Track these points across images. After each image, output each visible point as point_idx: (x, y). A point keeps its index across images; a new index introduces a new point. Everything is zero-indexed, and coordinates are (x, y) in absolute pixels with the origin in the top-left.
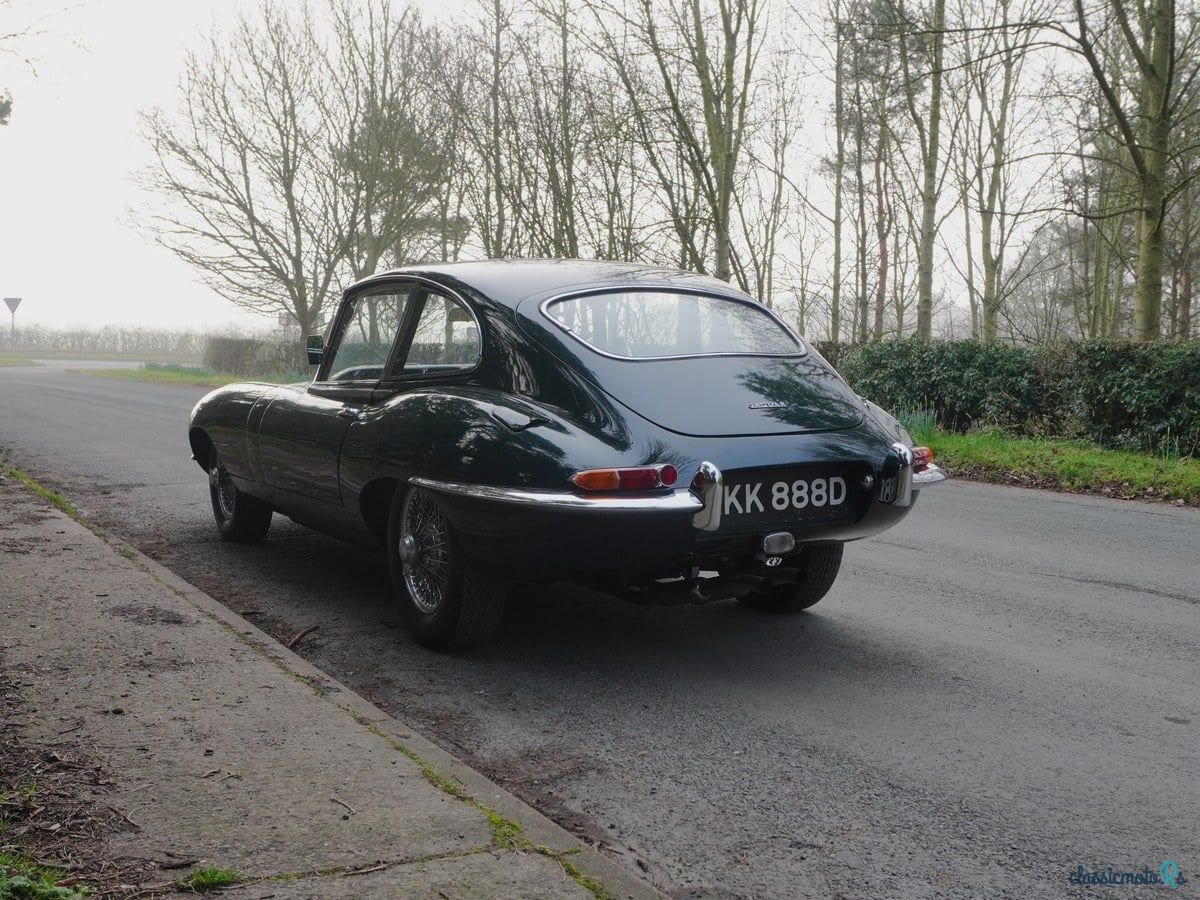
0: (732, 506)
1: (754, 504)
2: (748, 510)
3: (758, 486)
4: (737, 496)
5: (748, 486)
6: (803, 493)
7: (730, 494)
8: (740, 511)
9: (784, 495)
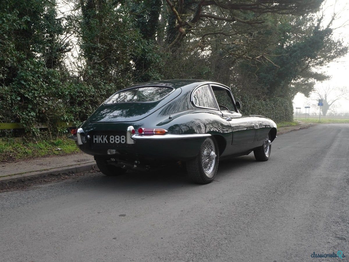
0: (100, 141)
1: (105, 141)
2: (104, 142)
3: (106, 136)
4: (101, 138)
5: (104, 136)
6: (118, 139)
7: (100, 137)
8: (102, 142)
9: (113, 139)
